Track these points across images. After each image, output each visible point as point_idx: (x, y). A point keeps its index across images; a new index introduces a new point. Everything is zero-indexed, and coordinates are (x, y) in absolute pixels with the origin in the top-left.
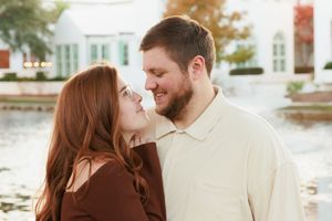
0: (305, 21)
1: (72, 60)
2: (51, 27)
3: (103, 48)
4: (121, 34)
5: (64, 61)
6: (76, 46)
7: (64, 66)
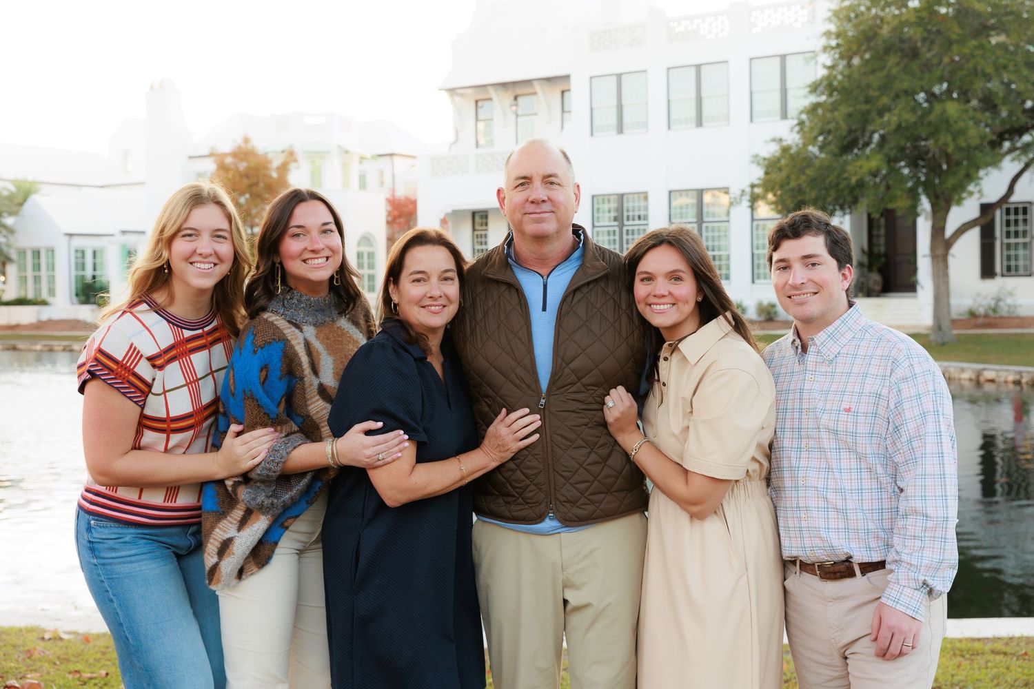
0: (402, 220)
1: (44, 273)
2: (9, 221)
3: (94, 253)
4: (124, 232)
5: (30, 273)
6: (51, 251)
7: (30, 281)
